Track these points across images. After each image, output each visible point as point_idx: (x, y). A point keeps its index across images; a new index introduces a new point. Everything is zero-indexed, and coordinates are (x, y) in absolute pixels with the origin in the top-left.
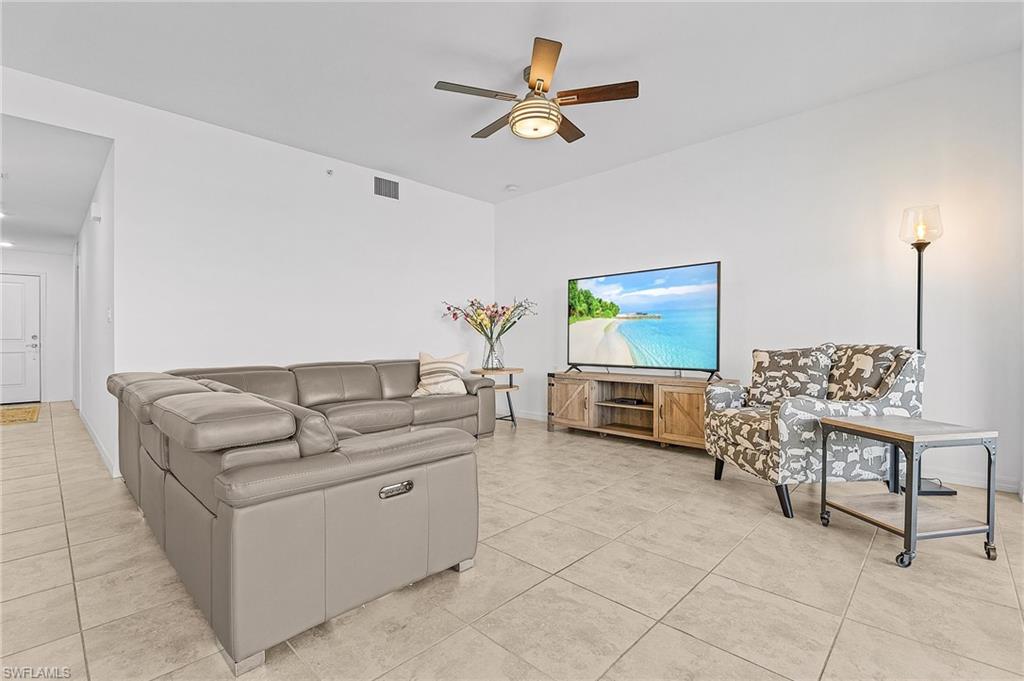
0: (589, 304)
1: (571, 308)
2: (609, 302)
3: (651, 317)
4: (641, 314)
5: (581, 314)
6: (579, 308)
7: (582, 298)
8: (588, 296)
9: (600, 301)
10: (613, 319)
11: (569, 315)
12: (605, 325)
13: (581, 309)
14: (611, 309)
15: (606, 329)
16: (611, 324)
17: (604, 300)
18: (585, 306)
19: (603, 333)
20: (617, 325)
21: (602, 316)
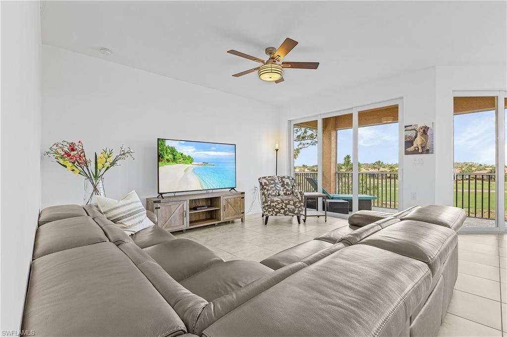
0: (174, 156)
1: (160, 157)
2: (187, 155)
3: (210, 165)
4: (205, 163)
5: (168, 161)
6: (166, 157)
7: (169, 151)
8: (173, 151)
9: (182, 154)
10: (190, 165)
11: (159, 161)
12: (185, 169)
13: (168, 158)
14: (188, 159)
15: (185, 171)
16: (188, 168)
17: (184, 154)
18: (171, 156)
19: (184, 173)
20: (192, 169)
21: (183, 163)
